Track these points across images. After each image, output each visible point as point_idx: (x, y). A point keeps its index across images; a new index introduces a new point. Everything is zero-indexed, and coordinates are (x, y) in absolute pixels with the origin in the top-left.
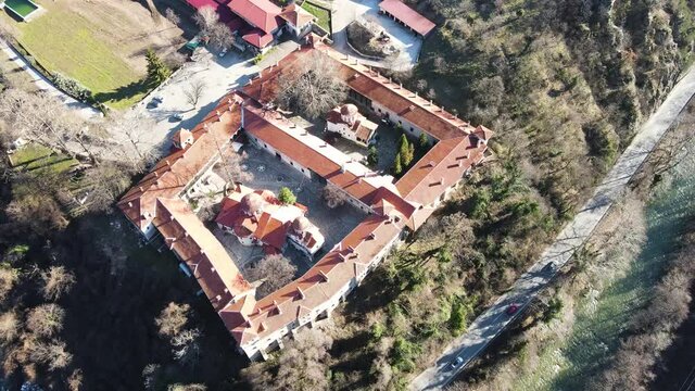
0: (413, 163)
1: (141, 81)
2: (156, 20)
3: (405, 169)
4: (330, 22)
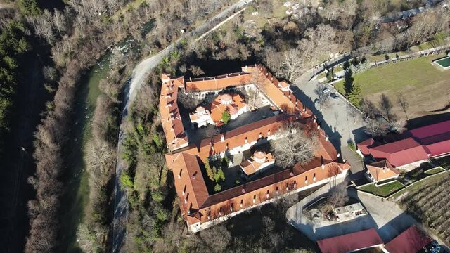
4: (371, 193)
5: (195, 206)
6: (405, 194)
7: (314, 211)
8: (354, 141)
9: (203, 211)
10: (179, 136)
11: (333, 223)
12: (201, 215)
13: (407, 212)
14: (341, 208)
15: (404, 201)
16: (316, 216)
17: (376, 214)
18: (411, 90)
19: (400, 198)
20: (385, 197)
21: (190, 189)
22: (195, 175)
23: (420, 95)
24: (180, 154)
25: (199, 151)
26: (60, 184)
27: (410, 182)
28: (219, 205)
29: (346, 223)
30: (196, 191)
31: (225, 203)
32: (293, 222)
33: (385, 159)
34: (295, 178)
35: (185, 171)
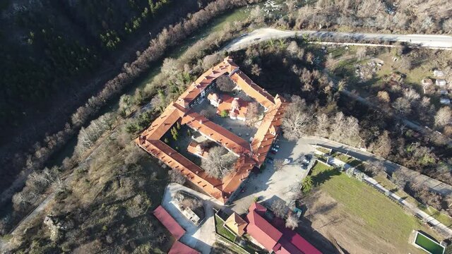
0: (172, 127)
1: (319, 185)
2: (331, 236)
3: (175, 125)
4: (216, 224)
5: (147, 137)
6: (226, 244)
7: (182, 197)
8: (264, 200)
9: (147, 143)
10: (186, 100)
11: (180, 209)
12: (144, 143)
13: (212, 248)
14: (190, 209)
15: (220, 245)
16: (179, 199)
17: (201, 231)
18: (358, 223)
19: (222, 241)
20: (217, 232)
21: (156, 128)
22: (166, 124)
23: (355, 232)
24: (175, 108)
25: (185, 116)
26: (148, 66)
27: (240, 244)
28: (155, 148)
29: (184, 217)
30: (156, 131)
31: (158, 150)
32: (169, 189)
33: (248, 222)
34: (196, 176)
35: (165, 118)
